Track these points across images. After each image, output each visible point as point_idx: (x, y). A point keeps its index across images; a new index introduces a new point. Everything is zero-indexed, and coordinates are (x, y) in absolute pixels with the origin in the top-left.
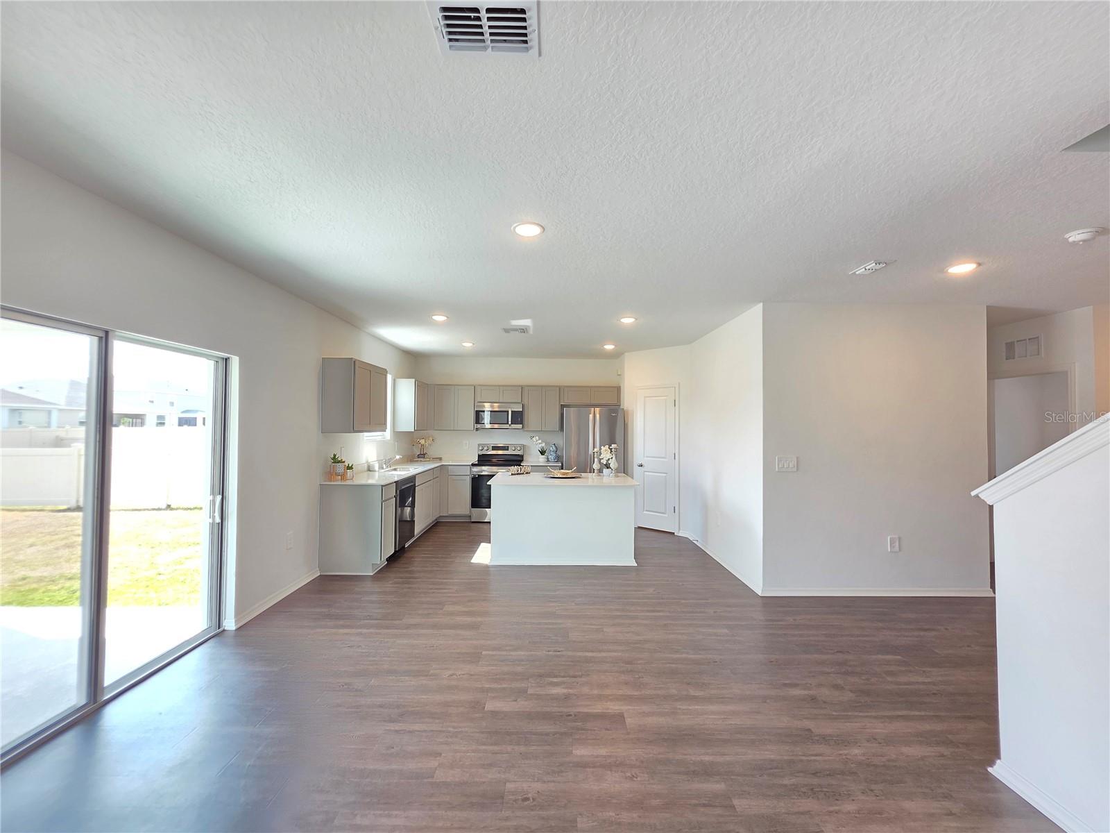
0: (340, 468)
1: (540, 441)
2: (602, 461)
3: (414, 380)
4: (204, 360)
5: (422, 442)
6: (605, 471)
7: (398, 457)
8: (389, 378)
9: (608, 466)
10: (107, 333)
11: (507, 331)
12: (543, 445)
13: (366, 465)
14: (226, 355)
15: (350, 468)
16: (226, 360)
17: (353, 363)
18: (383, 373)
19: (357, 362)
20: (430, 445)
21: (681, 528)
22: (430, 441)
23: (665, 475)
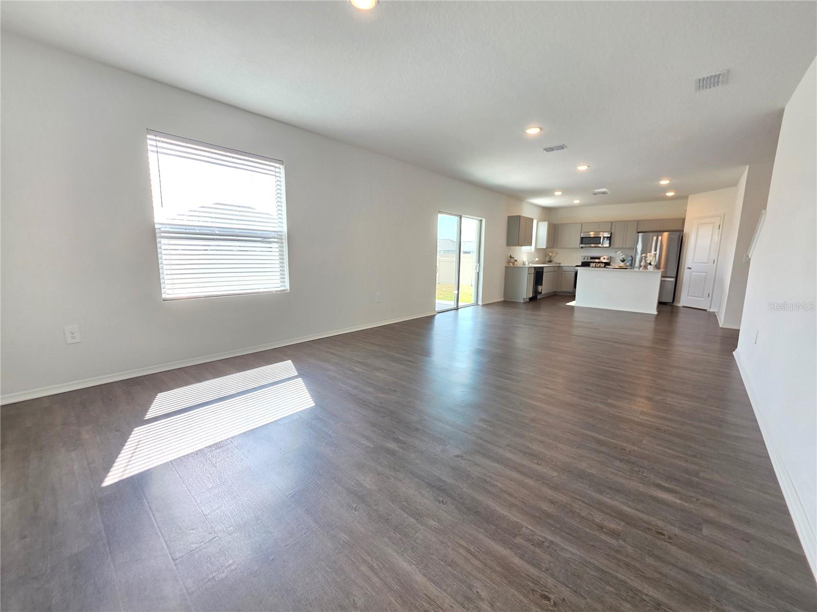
0: (512, 260)
1: (621, 254)
2: (647, 261)
3: (547, 222)
4: (475, 220)
5: (550, 254)
6: (649, 267)
7: (537, 259)
8: (535, 222)
9: (650, 264)
10: (461, 216)
11: (595, 194)
12: (624, 256)
13: (522, 262)
14: (481, 219)
15: (516, 261)
16: (481, 220)
17: (520, 217)
18: (531, 220)
19: (521, 218)
20: (555, 256)
21: (712, 307)
22: (554, 254)
23: (705, 274)
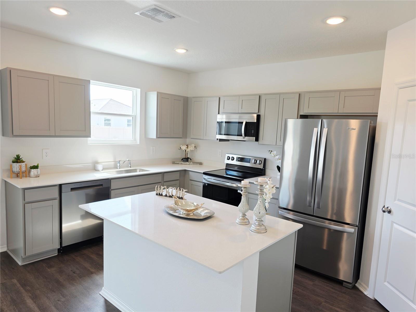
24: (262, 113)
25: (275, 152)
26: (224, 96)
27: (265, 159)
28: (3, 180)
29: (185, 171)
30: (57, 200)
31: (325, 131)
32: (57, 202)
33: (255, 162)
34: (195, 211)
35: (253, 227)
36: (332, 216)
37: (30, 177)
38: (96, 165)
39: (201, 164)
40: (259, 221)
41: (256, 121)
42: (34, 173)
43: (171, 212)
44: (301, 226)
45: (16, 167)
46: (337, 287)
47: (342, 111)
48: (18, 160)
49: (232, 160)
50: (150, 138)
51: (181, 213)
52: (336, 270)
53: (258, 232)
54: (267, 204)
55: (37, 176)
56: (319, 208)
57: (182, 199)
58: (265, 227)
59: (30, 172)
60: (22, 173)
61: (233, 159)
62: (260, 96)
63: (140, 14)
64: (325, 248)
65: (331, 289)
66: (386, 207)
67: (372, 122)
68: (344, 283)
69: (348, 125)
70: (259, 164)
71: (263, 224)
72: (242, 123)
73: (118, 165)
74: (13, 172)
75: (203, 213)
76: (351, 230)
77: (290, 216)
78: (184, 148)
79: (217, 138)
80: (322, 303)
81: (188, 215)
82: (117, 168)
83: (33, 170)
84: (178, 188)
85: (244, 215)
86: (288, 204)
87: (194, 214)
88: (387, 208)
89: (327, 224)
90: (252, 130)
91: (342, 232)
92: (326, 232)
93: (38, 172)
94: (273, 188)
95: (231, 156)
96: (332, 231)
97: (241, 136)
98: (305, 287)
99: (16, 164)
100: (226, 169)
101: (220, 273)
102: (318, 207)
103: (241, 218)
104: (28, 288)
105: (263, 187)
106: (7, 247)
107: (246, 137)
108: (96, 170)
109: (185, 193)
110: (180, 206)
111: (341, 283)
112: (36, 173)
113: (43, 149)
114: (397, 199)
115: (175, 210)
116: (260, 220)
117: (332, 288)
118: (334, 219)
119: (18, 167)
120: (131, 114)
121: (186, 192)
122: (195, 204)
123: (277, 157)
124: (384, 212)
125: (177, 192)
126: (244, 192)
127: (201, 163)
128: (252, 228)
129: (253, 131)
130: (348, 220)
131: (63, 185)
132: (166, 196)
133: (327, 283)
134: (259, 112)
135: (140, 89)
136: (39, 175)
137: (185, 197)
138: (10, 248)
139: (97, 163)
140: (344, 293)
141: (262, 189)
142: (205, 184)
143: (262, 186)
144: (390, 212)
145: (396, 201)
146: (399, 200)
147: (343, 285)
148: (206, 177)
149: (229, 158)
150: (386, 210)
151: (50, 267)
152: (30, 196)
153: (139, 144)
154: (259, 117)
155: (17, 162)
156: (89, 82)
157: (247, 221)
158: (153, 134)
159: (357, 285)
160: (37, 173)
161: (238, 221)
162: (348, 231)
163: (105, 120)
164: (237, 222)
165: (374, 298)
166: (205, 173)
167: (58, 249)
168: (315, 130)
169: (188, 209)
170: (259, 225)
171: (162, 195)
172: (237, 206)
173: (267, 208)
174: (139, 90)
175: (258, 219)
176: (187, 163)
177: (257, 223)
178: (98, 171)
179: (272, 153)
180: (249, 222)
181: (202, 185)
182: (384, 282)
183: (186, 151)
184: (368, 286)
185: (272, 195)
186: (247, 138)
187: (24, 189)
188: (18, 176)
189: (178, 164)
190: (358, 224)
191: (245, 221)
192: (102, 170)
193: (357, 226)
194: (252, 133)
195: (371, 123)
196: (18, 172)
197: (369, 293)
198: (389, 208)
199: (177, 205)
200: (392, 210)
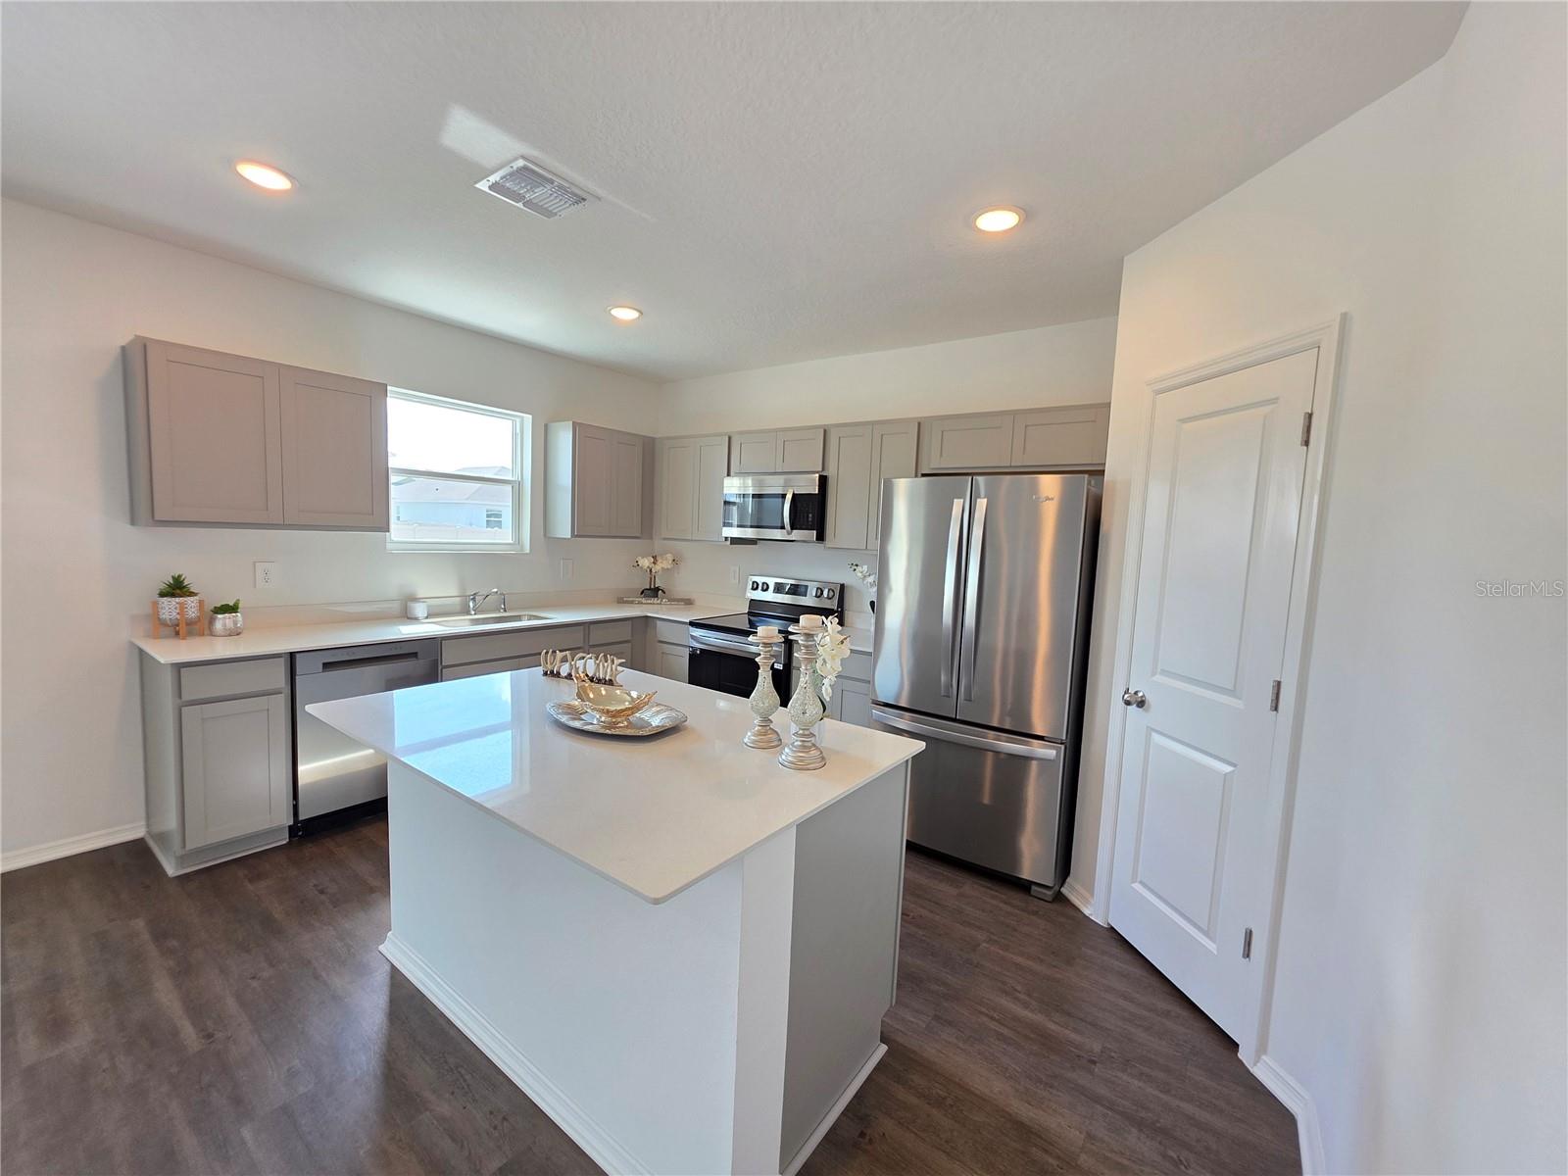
24: (830, 473)
25: (865, 568)
26: (741, 433)
27: (842, 586)
28: (132, 645)
29: (646, 620)
30: (282, 695)
31: (982, 504)
32: (281, 702)
33: (819, 594)
34: (633, 713)
35: (787, 754)
36: (1002, 719)
37: (212, 634)
38: (409, 604)
39: (689, 602)
40: (803, 735)
41: (817, 492)
42: (225, 625)
43: (564, 719)
44: (921, 745)
45: (169, 607)
46: (1017, 898)
47: (1018, 461)
48: (177, 588)
49: (763, 590)
50: (558, 536)
51: (595, 722)
52: (1014, 855)
53: (800, 766)
54: (826, 689)
55: (235, 633)
56: (970, 700)
57: (612, 685)
58: (822, 753)
59: (212, 621)
60: (188, 624)
61: (765, 588)
62: (825, 431)
63: (490, 188)
64: (986, 800)
65: (1001, 905)
66: (1132, 691)
67: (1093, 482)
68: (1034, 888)
69: (1034, 489)
70: (829, 598)
71: (814, 745)
72: (784, 496)
73: (471, 604)
74: (163, 623)
75: (656, 720)
76: (1049, 752)
77: (903, 722)
78: (646, 562)
79: (724, 535)
80: (979, 945)
81: (613, 725)
82: (468, 613)
83: (219, 616)
84: (602, 655)
85: (766, 721)
86: (898, 696)
87: (630, 723)
88: (1136, 693)
89: (991, 740)
90: (808, 513)
91: (1026, 759)
92: (990, 758)
93: (235, 623)
94: (842, 642)
95: (760, 580)
96: (1002, 756)
97: (783, 528)
98: (937, 904)
99: (170, 599)
100: (749, 613)
101: (656, 902)
102: (968, 699)
103: (758, 731)
104: (174, 943)
105: (814, 640)
106: (148, 825)
107: (794, 531)
108: (408, 618)
109: (620, 668)
110: (589, 700)
111: (1025, 887)
112: (229, 623)
113: (254, 563)
114: (1159, 670)
115: (576, 714)
116: (807, 732)
117: (1006, 903)
118: (1007, 727)
119: (176, 608)
120: (509, 478)
121: (621, 665)
122: (634, 694)
123: (871, 579)
124: (1128, 703)
125: (598, 665)
126: (765, 658)
127: (689, 600)
128: (783, 757)
129: (810, 515)
130: (1039, 729)
131: (298, 655)
132: (569, 677)
133: (992, 889)
134: (823, 469)
135: (530, 416)
136: (239, 631)
137: (619, 679)
138: (156, 829)
139: (415, 599)
140: (1035, 913)
141: (811, 646)
142: (694, 649)
143: (812, 636)
144: (1141, 704)
145: (1157, 676)
146: (1164, 672)
147: (1032, 893)
148: (698, 632)
149: (755, 586)
150: (1132, 700)
151: (254, 877)
152: (196, 686)
153: (528, 551)
154: (823, 481)
155: (173, 595)
156: (382, 389)
157: (774, 736)
158: (563, 527)
159: (1064, 890)
160: (232, 626)
161: (749, 737)
162: (1038, 756)
163: (488, 516)
164: (746, 740)
165: (1109, 924)
166: (692, 624)
167: (290, 827)
168: (958, 504)
169: (612, 708)
170: (804, 748)
171: (558, 675)
172: (747, 695)
173: (828, 699)
174: (528, 418)
175: (801, 732)
176: (655, 600)
177: (800, 743)
178: (416, 619)
179: (859, 569)
180: (780, 740)
181: (686, 653)
182: (1133, 882)
183: (651, 570)
184: (1092, 895)
185: (841, 665)
186: (797, 534)
187: (179, 667)
188: (177, 633)
189: (632, 602)
190: (1064, 738)
191: (770, 740)
192: (427, 618)
193: (1062, 744)
194: (808, 521)
195: (1089, 483)
196: (176, 622)
197: (1094, 910)
198: (1140, 694)
199: (583, 700)
200: (1149, 698)
